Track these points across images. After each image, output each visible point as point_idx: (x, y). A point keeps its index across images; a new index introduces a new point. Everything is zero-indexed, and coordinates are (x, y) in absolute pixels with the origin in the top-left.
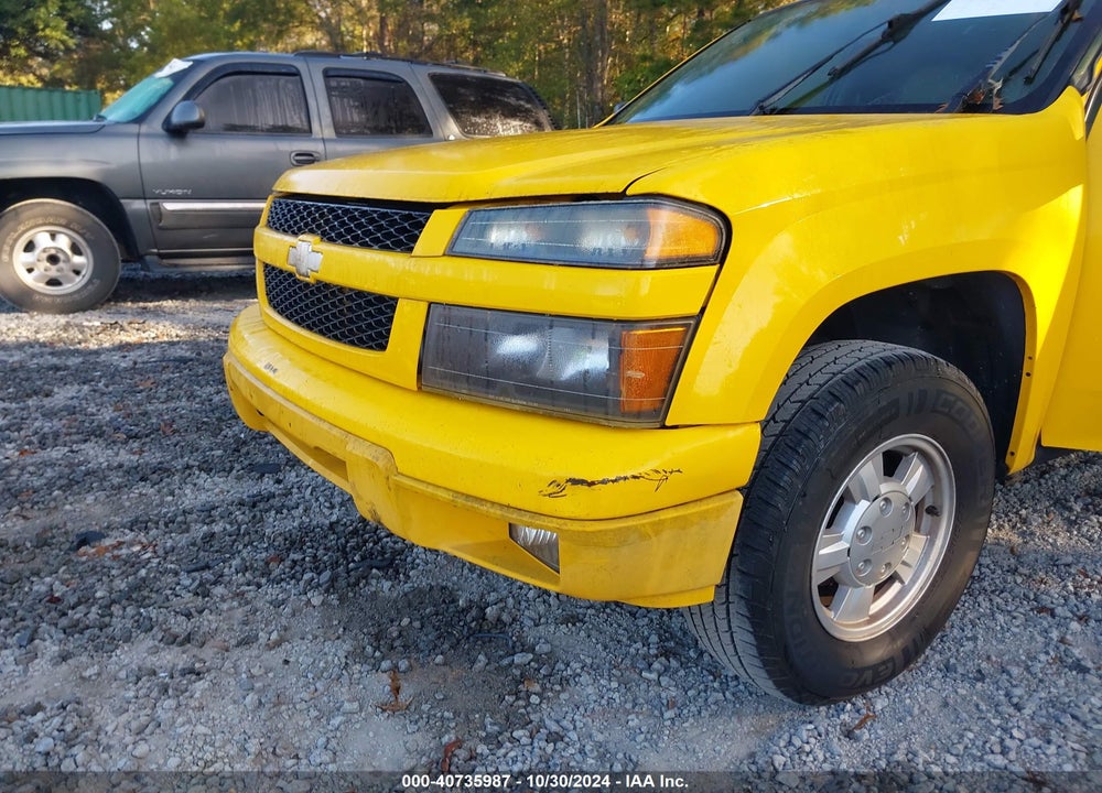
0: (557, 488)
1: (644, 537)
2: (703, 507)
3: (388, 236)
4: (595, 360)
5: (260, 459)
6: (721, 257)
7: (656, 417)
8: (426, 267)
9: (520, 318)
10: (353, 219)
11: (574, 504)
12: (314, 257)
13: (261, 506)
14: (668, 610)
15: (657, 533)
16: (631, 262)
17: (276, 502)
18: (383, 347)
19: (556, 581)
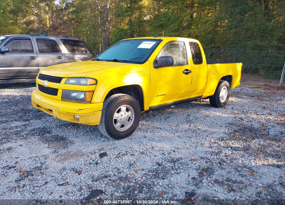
0: (78, 110)
1: (89, 116)
2: (96, 112)
3: (57, 81)
4: (82, 96)
5: (26, 119)
6: (96, 84)
7: (90, 102)
8: (62, 85)
9: (74, 91)
10: (52, 79)
11: (80, 112)
12: (46, 84)
13: (26, 125)
14: (93, 125)
15: (91, 115)
16: (86, 85)
17: (29, 125)
18: (57, 95)
19: (79, 122)
